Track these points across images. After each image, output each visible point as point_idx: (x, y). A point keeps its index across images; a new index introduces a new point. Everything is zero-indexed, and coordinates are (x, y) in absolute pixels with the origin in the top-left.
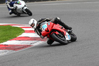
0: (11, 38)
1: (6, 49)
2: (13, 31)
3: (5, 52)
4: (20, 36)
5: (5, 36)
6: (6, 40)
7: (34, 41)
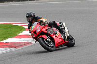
0: (11, 36)
2: (13, 29)
3: (6, 49)
5: (6, 34)
6: (7, 38)
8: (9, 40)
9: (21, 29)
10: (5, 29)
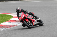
0: (5, 21)
1: (3, 27)
2: (6, 17)
3: (2, 29)
5: (2, 20)
6: (2, 22)
8: (4, 24)
9: (11, 17)
10: (1, 17)
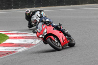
4: (4, 42)
7: (18, 48)
9: (5, 37)
